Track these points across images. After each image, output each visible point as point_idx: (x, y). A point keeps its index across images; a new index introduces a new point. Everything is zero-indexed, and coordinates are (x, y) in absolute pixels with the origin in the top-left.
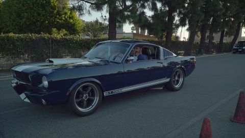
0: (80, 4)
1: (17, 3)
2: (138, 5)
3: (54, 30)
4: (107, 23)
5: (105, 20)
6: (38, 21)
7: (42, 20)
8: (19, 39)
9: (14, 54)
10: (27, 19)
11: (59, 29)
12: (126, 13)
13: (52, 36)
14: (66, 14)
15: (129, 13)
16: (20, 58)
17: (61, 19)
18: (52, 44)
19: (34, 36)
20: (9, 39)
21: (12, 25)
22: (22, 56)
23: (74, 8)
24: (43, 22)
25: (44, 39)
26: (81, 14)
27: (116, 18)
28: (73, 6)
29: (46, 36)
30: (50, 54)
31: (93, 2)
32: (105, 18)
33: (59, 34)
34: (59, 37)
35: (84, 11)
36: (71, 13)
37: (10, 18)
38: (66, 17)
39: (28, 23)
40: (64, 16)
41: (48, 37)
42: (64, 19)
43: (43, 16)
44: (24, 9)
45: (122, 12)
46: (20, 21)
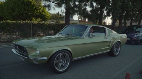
0: (49, 3)
1: (12, 3)
2: (83, 4)
3: (34, 18)
4: (64, 14)
6: (24, 13)
8: (13, 24)
9: (10, 32)
10: (18, 12)
11: (36, 18)
12: (75, 9)
13: (32, 22)
14: (40, 9)
15: (77, 9)
16: (14, 35)
17: (37, 12)
18: (32, 26)
19: (22, 22)
20: (7, 23)
21: (9, 15)
22: (15, 33)
23: (45, 6)
24: (27, 14)
25: (27, 24)
26: (49, 10)
27: (70, 12)
28: (45, 5)
29: (29, 22)
30: (31, 32)
31: (56, 3)
32: (63, 12)
34: (36, 22)
35: (51, 7)
36: (43, 9)
37: (8, 11)
38: (40, 11)
39: (18, 14)
41: (30, 22)
43: (27, 10)
44: (16, 6)
45: (73, 8)
46: (14, 13)
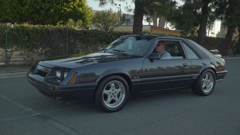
3: (71, 20)
5: (130, 10)
6: (42, 9)
7: (47, 8)
16: (34, 52)
17: (69, 7)
18: (69, 37)
20: (23, 29)
22: (36, 50)
24: (48, 10)
25: (60, 31)
26: (103, 4)
27: (144, 9)
29: (63, 27)
32: (129, 8)
33: (76, 25)
34: (76, 29)
38: (75, 4)
39: (30, 11)
40: (72, 3)
42: (72, 6)
43: (49, 3)
46: (22, 8)
